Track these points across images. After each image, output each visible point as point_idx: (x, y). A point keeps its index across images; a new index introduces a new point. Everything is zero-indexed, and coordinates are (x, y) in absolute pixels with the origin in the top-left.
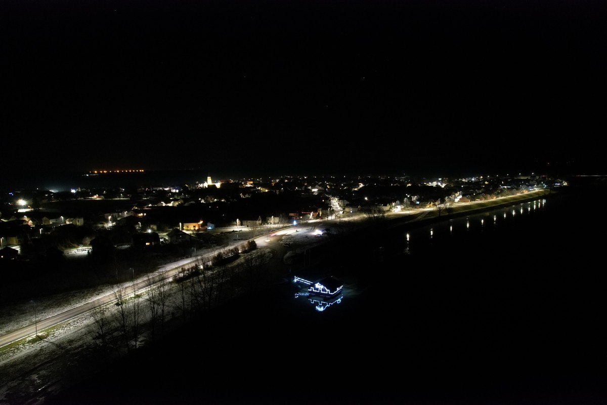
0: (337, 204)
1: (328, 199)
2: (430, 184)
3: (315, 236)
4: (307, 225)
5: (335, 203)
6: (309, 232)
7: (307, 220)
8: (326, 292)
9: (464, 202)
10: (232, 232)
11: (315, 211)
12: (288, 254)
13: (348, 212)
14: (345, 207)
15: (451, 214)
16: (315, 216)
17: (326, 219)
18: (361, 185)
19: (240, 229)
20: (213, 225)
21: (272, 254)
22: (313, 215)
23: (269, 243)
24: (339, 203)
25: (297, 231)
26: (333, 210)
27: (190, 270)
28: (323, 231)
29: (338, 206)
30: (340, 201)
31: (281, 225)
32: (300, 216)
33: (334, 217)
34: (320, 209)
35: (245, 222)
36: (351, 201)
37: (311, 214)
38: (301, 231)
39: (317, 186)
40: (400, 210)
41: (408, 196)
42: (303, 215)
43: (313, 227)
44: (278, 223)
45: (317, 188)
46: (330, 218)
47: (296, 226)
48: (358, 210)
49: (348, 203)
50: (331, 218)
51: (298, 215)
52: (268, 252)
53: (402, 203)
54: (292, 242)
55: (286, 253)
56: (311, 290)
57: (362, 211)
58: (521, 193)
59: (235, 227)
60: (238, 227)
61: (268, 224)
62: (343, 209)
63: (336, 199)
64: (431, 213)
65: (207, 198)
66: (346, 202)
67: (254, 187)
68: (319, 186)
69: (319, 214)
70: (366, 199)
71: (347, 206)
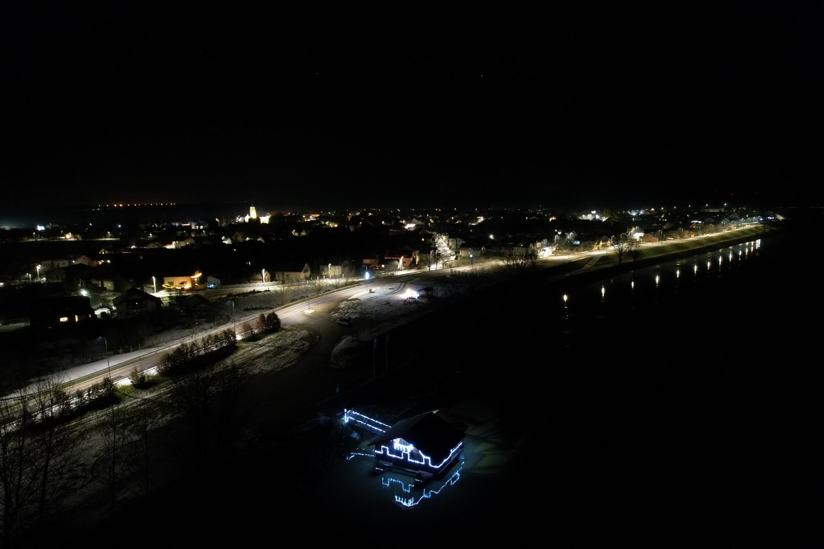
0: (445, 244)
1: (431, 236)
2: (584, 217)
3: (405, 301)
4: (392, 280)
5: (443, 243)
6: (394, 293)
7: (393, 270)
8: (421, 460)
9: (649, 242)
10: (251, 292)
11: (408, 254)
12: (343, 344)
13: (464, 258)
14: (459, 249)
15: (637, 260)
16: (408, 264)
17: (427, 269)
18: (481, 219)
19: (266, 288)
20: (218, 281)
21: (308, 344)
22: (404, 262)
23: (311, 317)
24: (448, 244)
25: (371, 292)
26: (439, 254)
27: (85, 395)
28: (419, 291)
29: (447, 249)
30: (451, 240)
31: (343, 281)
32: (380, 263)
33: (441, 265)
34: (417, 252)
35: (279, 275)
36: (468, 240)
37: (401, 261)
38: (380, 291)
39: (414, 220)
40: (551, 253)
41: (560, 233)
42: (386, 262)
43: (403, 284)
44: (340, 277)
45: (414, 223)
46: (433, 267)
47: (371, 282)
48: (482, 254)
49: (464, 242)
50: (435, 267)
51: (378, 261)
52: (302, 339)
53: (551, 242)
54: (357, 315)
55: (339, 340)
56: (382, 452)
57: (488, 255)
58: (728, 230)
59: (260, 283)
60: (265, 283)
61: (321, 277)
62: (456, 253)
63: (444, 238)
64: (605, 258)
65: (237, 236)
66: (461, 242)
67: (319, 222)
68: (418, 219)
69: (414, 260)
70: (491, 237)
71: (463, 247)
